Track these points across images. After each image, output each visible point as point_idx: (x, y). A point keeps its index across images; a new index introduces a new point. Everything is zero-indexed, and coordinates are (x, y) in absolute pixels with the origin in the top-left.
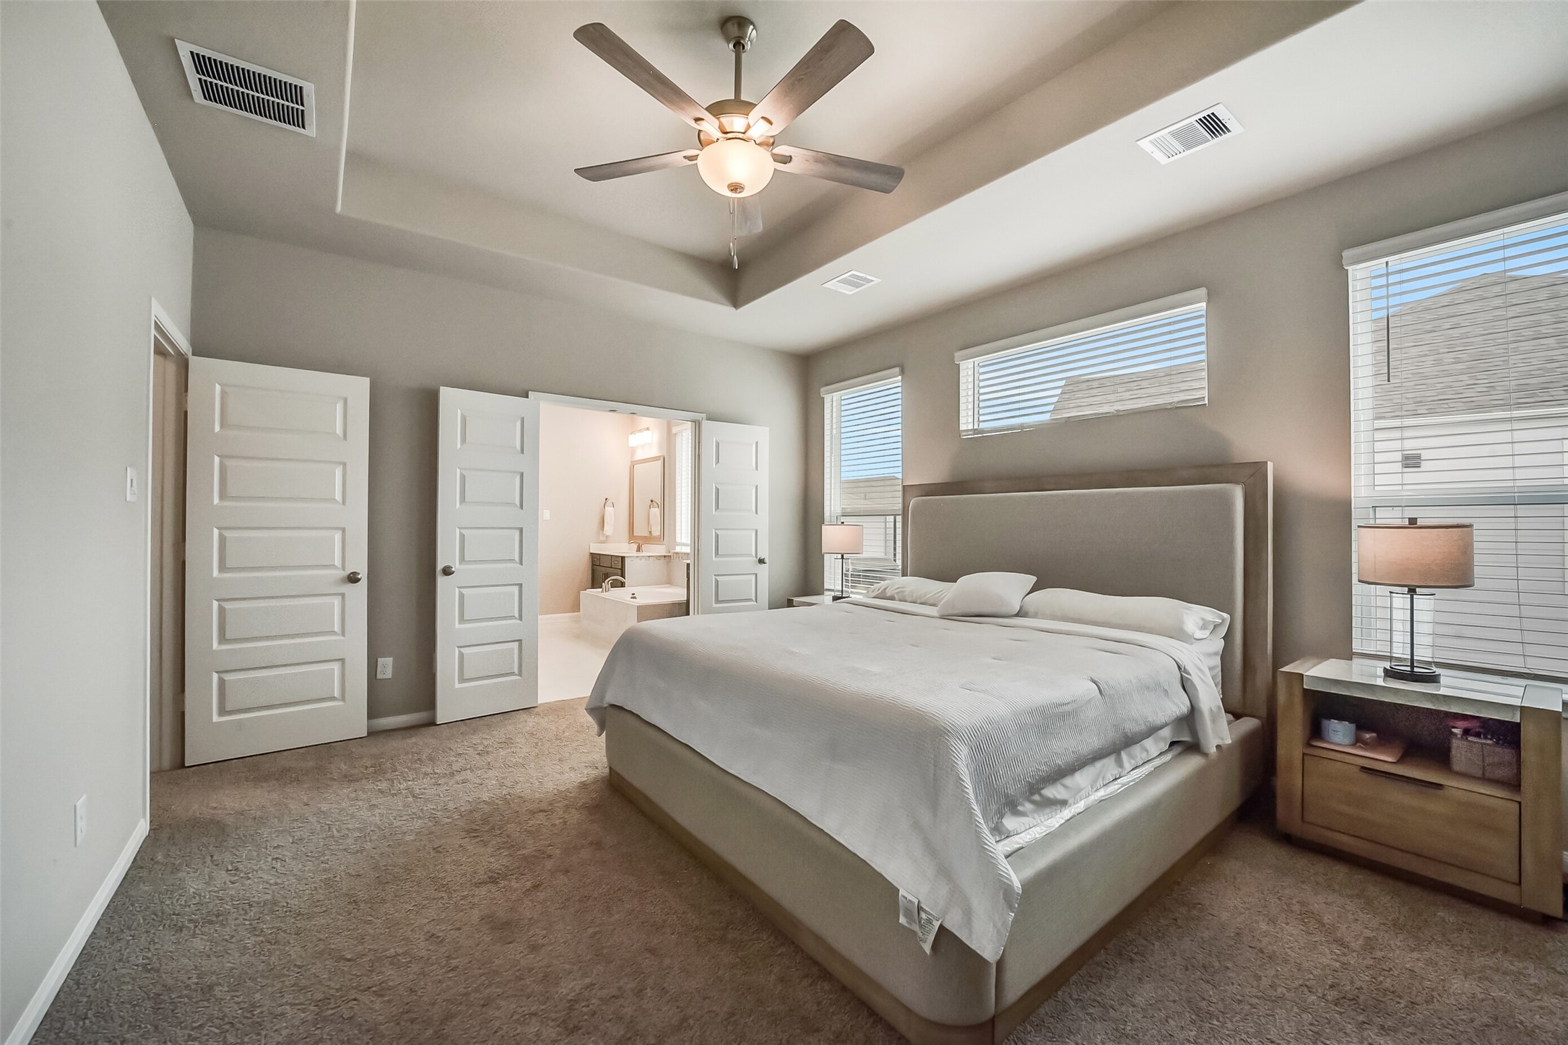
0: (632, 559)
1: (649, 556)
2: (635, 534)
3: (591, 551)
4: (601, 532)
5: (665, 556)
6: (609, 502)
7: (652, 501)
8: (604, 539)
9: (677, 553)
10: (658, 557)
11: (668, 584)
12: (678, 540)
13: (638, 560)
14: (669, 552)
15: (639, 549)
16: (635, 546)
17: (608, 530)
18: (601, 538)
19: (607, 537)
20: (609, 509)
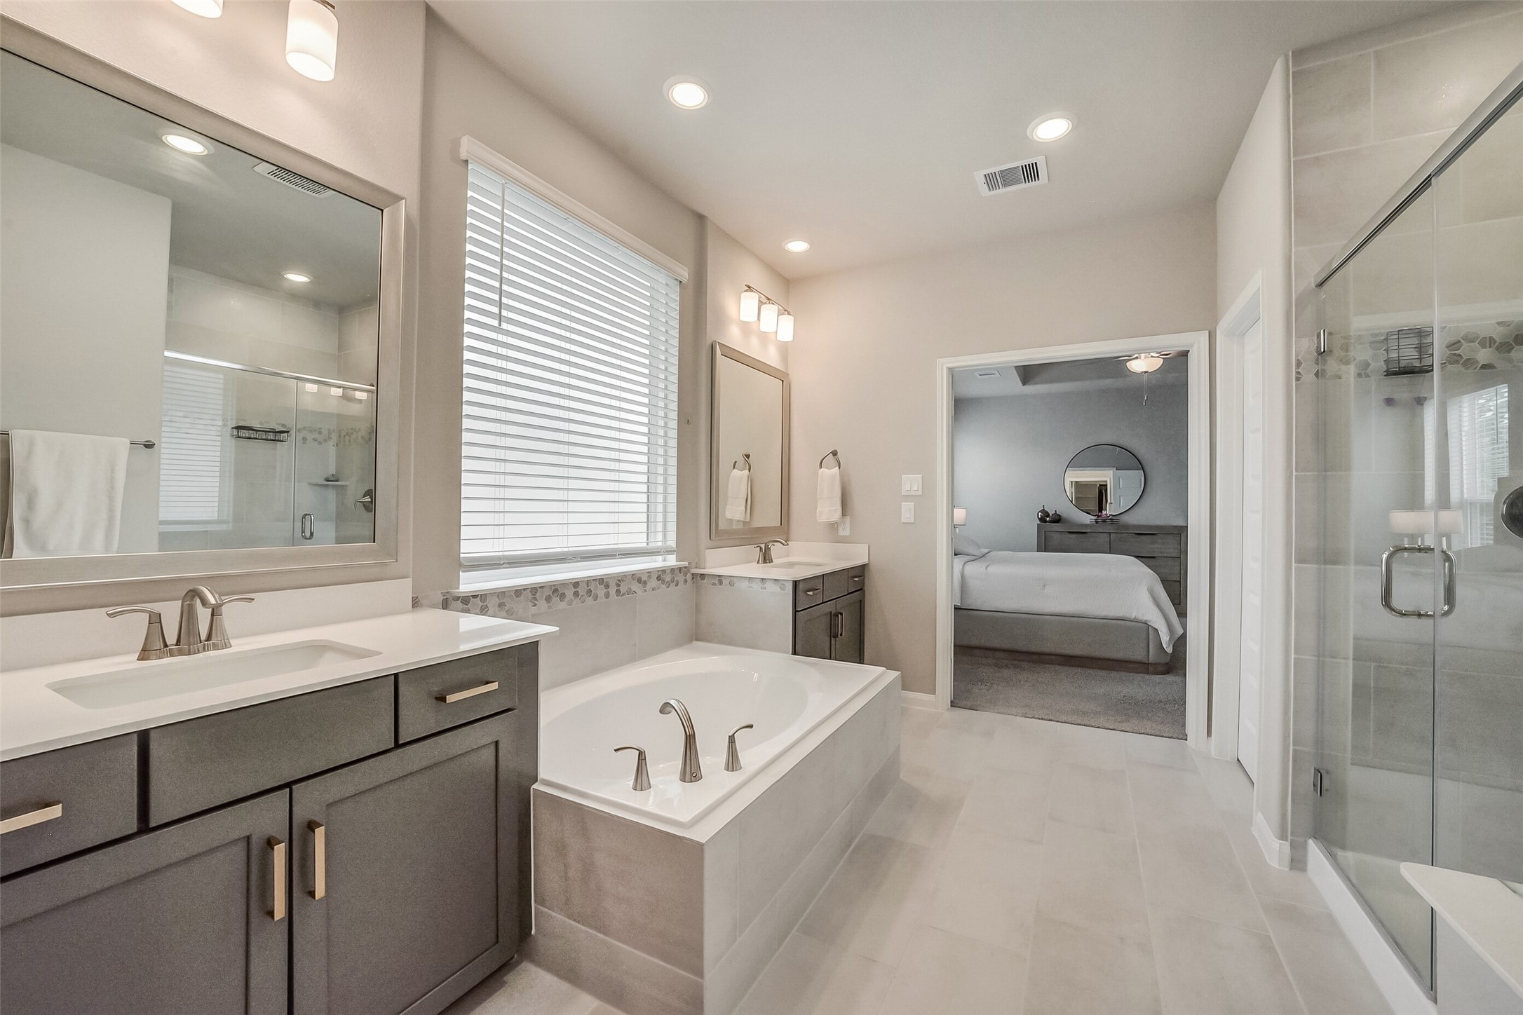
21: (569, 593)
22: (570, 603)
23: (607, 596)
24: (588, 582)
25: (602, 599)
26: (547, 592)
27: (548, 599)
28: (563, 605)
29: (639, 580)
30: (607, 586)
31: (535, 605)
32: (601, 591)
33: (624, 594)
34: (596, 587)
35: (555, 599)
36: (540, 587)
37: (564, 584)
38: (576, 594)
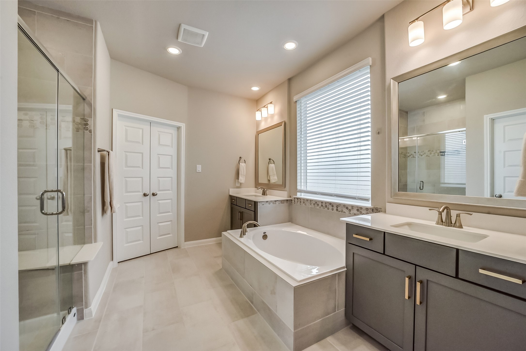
0: (263, 203)
1: (276, 201)
2: (259, 182)
3: (231, 194)
4: (237, 180)
5: (287, 200)
6: (242, 160)
7: (270, 159)
8: (239, 185)
9: (298, 199)
10: (282, 202)
11: (289, 222)
12: (299, 188)
13: (267, 204)
14: (290, 197)
15: (264, 194)
16: (261, 191)
17: (242, 179)
18: (237, 185)
19: (241, 184)
20: (242, 165)
21: (320, 204)
22: (320, 207)
23: (333, 210)
24: (326, 203)
25: (330, 210)
26: (314, 202)
27: (314, 204)
28: (318, 207)
29: (347, 208)
30: (333, 206)
31: (311, 205)
32: (330, 207)
33: (339, 211)
34: (329, 206)
35: (316, 205)
36: (312, 200)
37: (319, 201)
38: (322, 205)
